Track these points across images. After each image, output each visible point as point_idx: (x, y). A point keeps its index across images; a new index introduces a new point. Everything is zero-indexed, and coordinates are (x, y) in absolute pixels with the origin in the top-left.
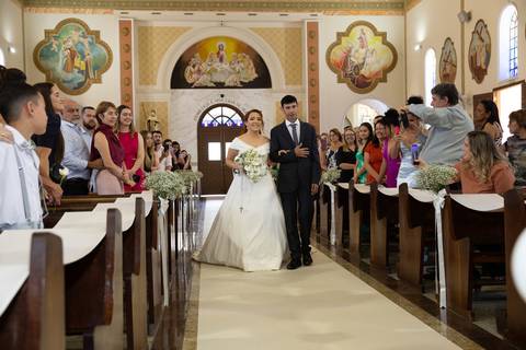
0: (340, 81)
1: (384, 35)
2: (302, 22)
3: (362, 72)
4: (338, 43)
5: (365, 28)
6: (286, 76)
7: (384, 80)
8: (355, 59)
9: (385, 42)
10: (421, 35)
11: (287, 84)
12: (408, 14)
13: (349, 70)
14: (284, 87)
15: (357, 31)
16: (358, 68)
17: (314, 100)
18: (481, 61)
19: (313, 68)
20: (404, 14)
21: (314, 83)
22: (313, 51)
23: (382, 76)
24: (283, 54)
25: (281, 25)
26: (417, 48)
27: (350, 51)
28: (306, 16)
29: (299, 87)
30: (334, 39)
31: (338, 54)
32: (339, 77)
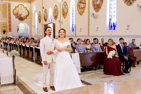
0: (16, 18)
1: (26, 8)
2: (7, 3)
3: (21, 16)
4: (15, 9)
5: (22, 6)
6: (3, 16)
7: (26, 18)
8: (20, 13)
9: (26, 10)
10: (34, 9)
11: (3, 18)
12: (31, 4)
13: (18, 15)
14: (2, 18)
15: (20, 6)
16: (20, 15)
17: (10, 22)
18: (46, 18)
19: (10, 14)
20: (31, 3)
21: (10, 18)
22: (9, 10)
23: (26, 17)
24: (2, 10)
25: (1, 3)
26: (33, 12)
27: (18, 11)
28: (8, 2)
29: (6, 19)
30: (15, 8)
31: (15, 12)
32: (16, 17)
